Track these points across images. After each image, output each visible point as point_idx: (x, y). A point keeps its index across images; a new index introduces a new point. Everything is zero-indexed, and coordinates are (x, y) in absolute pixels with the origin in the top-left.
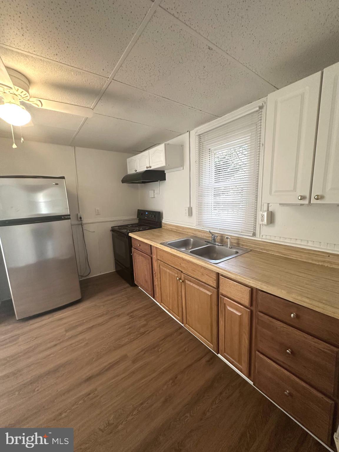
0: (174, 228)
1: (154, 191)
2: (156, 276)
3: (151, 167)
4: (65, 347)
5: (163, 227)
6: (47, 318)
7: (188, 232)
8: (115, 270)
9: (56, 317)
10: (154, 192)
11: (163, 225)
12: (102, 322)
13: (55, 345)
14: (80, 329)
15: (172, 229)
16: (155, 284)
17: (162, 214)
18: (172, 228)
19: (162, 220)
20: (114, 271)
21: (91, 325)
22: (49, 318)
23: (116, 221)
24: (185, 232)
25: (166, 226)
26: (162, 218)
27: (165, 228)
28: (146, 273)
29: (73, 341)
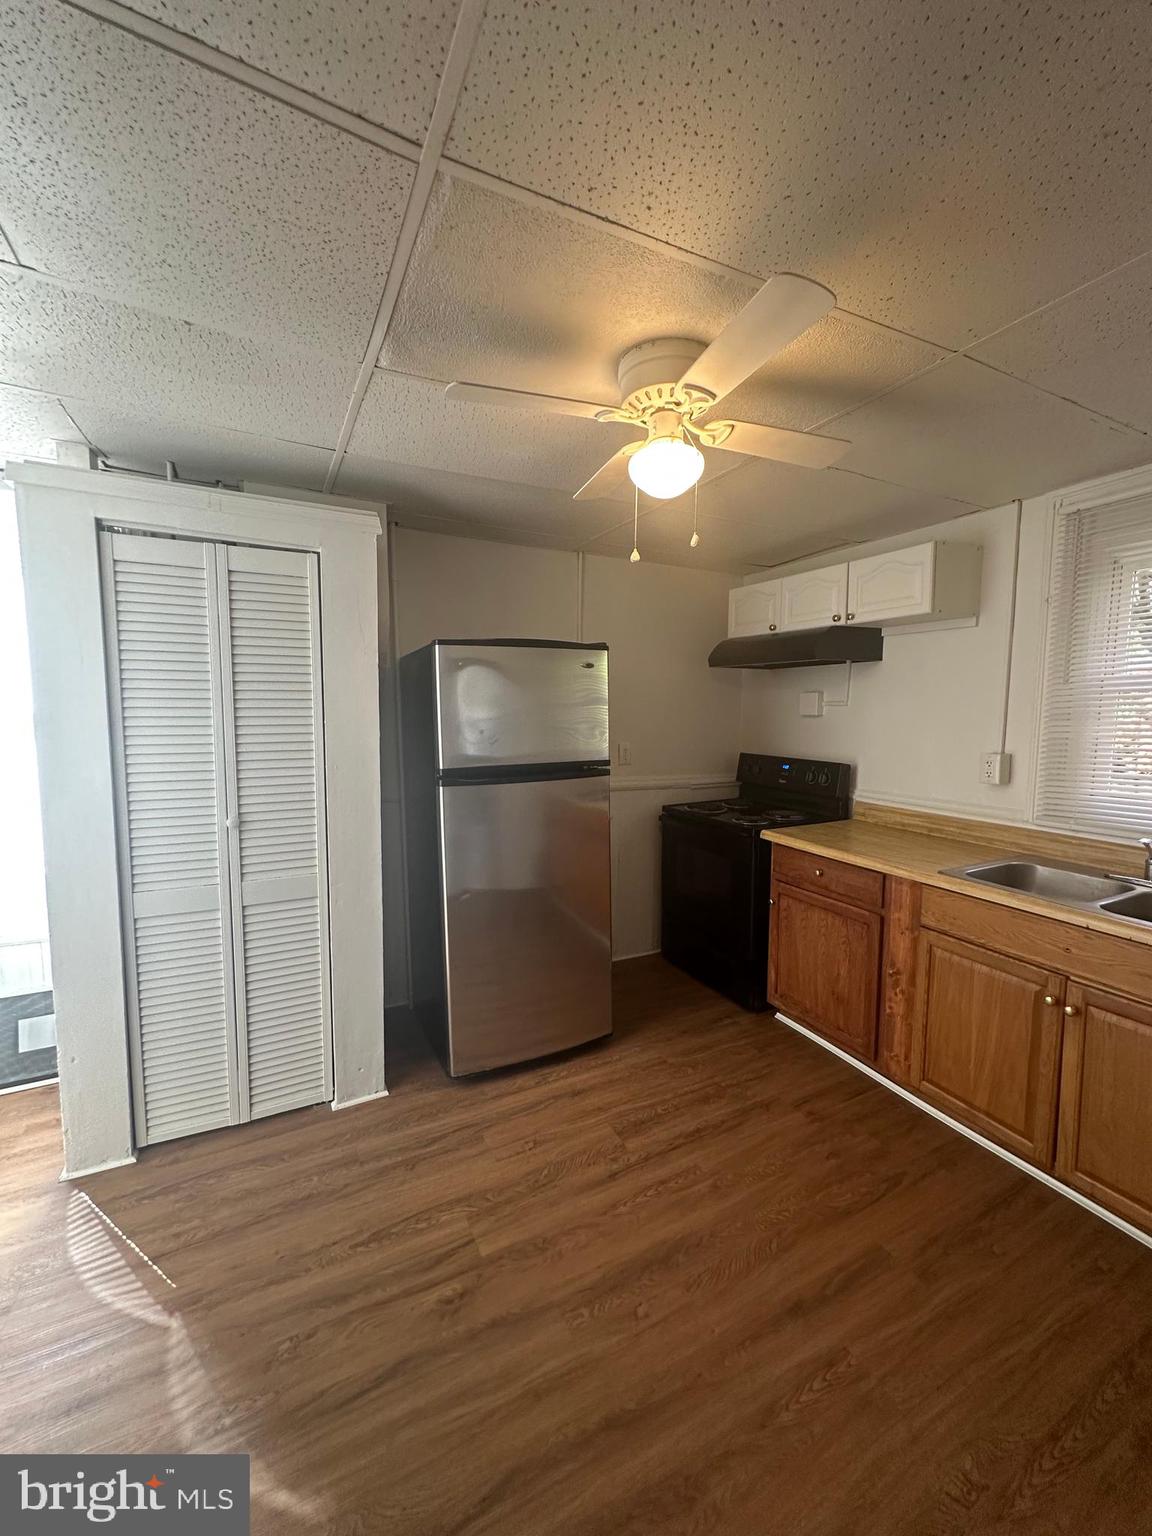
0: (916, 821)
1: (821, 693)
2: (896, 984)
3: (853, 617)
4: (649, 1188)
5: (854, 818)
6: (532, 1083)
7: (991, 840)
8: (659, 950)
9: (557, 1085)
10: (821, 698)
11: (855, 809)
12: (723, 1122)
13: (613, 1176)
14: (661, 1134)
15: (903, 825)
16: (888, 1011)
17: (856, 768)
18: (906, 821)
19: (853, 792)
20: (651, 953)
21: (692, 1126)
22: (538, 1084)
23: (670, 787)
24: (976, 838)
25: (873, 812)
26: (854, 786)
27: (869, 820)
28: (843, 972)
29: (662, 1172)
